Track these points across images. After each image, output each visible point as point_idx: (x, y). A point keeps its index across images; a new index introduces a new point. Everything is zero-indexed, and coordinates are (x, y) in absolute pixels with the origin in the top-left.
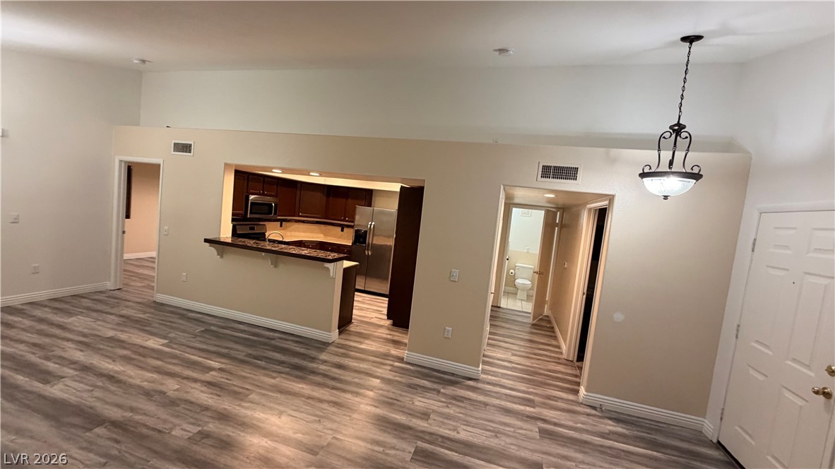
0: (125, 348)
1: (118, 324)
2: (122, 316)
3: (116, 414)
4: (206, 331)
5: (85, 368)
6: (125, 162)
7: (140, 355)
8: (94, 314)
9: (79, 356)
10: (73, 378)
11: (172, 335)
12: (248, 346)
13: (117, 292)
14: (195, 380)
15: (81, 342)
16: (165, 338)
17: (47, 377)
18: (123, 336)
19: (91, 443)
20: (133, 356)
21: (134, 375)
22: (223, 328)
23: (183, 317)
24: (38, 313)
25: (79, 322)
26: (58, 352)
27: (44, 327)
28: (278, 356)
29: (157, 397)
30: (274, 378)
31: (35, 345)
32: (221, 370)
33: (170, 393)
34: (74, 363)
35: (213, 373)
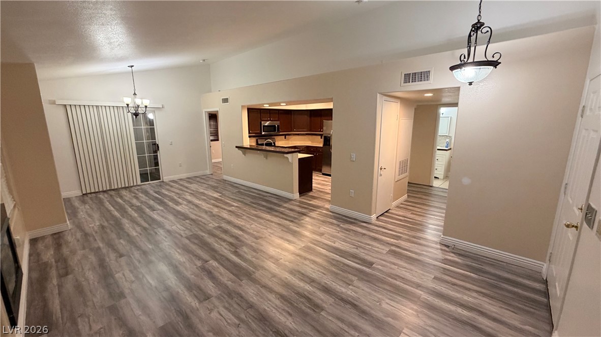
0: (205, 196)
1: (206, 188)
2: (208, 185)
3: (193, 217)
4: (238, 192)
5: (190, 202)
6: (207, 112)
7: (209, 199)
8: (199, 184)
9: (189, 198)
10: (185, 205)
11: (224, 193)
12: (253, 199)
13: (211, 176)
14: (224, 209)
15: (191, 193)
16: (220, 193)
17: (177, 203)
18: (206, 192)
19: (184, 224)
20: (206, 199)
21: (205, 206)
22: (247, 191)
23: (232, 186)
24: (181, 183)
25: (194, 186)
26: (183, 196)
27: (182, 187)
28: (264, 203)
29: (209, 213)
30: (257, 211)
31: (177, 193)
32: (237, 206)
33: (214, 213)
34: (187, 200)
35: (233, 207)
